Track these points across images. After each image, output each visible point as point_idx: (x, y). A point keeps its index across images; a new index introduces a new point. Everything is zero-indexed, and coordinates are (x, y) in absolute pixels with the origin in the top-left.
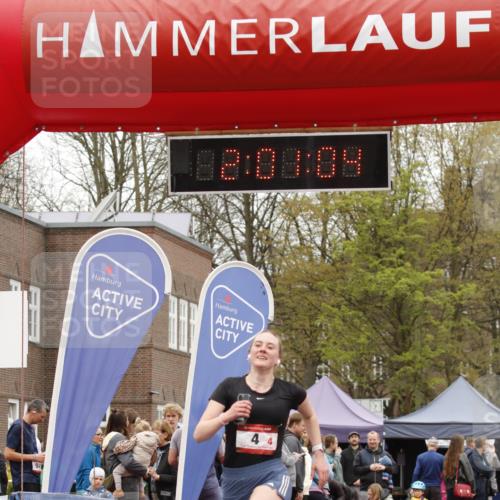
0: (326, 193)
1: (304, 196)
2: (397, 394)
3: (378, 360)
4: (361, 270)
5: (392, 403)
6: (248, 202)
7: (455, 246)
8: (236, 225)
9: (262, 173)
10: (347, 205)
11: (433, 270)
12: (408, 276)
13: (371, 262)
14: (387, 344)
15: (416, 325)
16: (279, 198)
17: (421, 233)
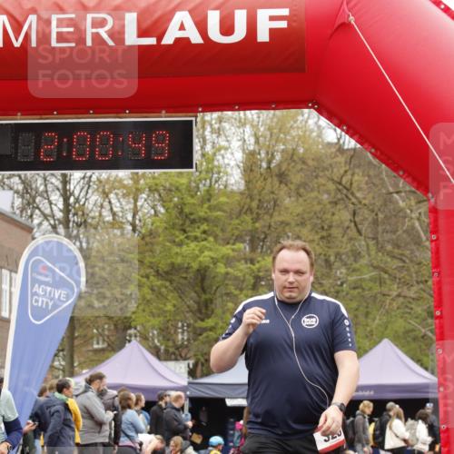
0: (137, 173)
1: (117, 176)
2: (200, 357)
3: (183, 326)
4: (168, 244)
5: (196, 365)
6: (65, 181)
7: (254, 223)
8: (54, 202)
9: (78, 155)
10: (156, 185)
11: (234, 244)
12: (210, 250)
13: (177, 237)
14: (191, 311)
15: (218, 294)
16: (94, 178)
17: (224, 211)
